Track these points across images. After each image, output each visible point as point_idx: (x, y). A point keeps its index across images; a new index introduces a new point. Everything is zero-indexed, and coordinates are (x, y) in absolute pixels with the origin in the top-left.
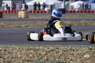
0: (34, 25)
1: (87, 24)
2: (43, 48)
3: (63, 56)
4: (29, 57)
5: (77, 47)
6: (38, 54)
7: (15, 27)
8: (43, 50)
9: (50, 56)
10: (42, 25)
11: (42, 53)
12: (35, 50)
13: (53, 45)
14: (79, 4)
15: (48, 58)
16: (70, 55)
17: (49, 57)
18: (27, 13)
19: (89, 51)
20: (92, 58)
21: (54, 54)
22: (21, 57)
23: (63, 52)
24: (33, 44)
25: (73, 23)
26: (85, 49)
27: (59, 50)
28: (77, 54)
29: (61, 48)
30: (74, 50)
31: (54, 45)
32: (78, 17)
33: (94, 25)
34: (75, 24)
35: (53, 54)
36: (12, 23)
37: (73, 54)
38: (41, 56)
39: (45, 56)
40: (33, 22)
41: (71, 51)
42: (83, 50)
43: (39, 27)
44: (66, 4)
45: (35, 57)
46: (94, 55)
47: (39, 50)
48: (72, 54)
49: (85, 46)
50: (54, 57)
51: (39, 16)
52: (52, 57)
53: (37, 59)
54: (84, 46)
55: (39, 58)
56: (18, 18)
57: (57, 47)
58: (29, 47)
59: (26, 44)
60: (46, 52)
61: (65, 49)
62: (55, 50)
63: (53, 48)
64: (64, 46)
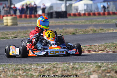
0: (25, 35)
1: (95, 31)
2: (35, 68)
5: (81, 65)
6: (29, 75)
8: (35, 70)
11: (34, 74)
12: (25, 70)
13: (49, 62)
18: (16, 19)
19: (98, 70)
23: (62, 71)
24: (23, 62)
25: (78, 31)
26: (92, 67)
27: (57, 69)
28: (81, 74)
29: (60, 66)
30: (77, 69)
32: (84, 22)
33: (105, 32)
34: (80, 33)
40: (24, 31)
41: (73, 70)
42: (88, 69)
46: (103, 75)
47: (31, 69)
48: (74, 74)
49: (92, 62)
51: (31, 23)
54: (90, 63)
56: (3, 26)
57: (55, 65)
58: (17, 66)
59: (13, 62)
60: (40, 72)
61: (65, 68)
62: (52, 69)
63: (48, 66)
64: (64, 63)
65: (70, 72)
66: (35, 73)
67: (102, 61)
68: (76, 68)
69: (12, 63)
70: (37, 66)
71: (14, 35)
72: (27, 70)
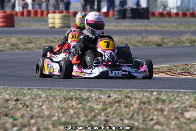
1: (194, 42)
2: (97, 97)
3: (140, 114)
4: (68, 116)
5: (170, 95)
6: (87, 108)
7: (40, 48)
8: (97, 101)
9: (112, 113)
11: (95, 107)
12: (81, 100)
13: (119, 88)
15: (108, 118)
16: (156, 113)
17: (110, 116)
18: (68, 18)
21: (121, 110)
22: (50, 115)
23: (140, 104)
24: (78, 87)
25: (165, 41)
26: (187, 100)
27: (131, 101)
28: (170, 109)
29: (137, 96)
30: (164, 101)
32: (175, 27)
34: (169, 43)
35: (119, 109)
36: (34, 38)
37: (162, 110)
38: (93, 114)
39: (101, 114)
41: (158, 102)
42: (182, 101)
45: (80, 116)
47: (90, 99)
48: (159, 110)
49: (188, 91)
50: (122, 116)
52: (117, 116)
53: (85, 120)
54: (185, 93)
55: (89, 117)
56: (47, 28)
57: (128, 93)
58: (68, 94)
59: (63, 87)
60: (105, 104)
61: (144, 99)
62: (124, 100)
63: (118, 95)
64: (143, 91)
65: (152, 107)
66: (97, 105)
68: (162, 101)
69: (61, 88)
70: (100, 94)
72: (84, 100)
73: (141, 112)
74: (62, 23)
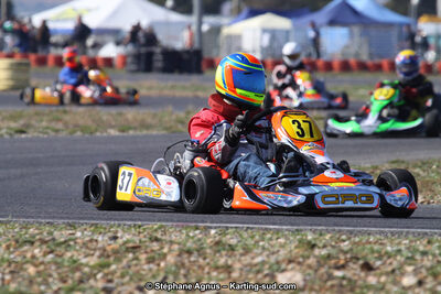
0: (53, 125)
2: (87, 239)
3: (181, 277)
4: (24, 279)
5: (245, 235)
6: (66, 264)
8: (87, 248)
9: (118, 274)
10: (94, 127)
11: (84, 261)
12: (52, 246)
13: (135, 220)
14: (264, 31)
15: (110, 285)
16: (214, 274)
17: (116, 280)
18: (24, 68)
19: (303, 257)
20: (312, 289)
21: (138, 268)
23: (179, 255)
24: (45, 218)
26: (282, 246)
27: (162, 248)
28: (246, 266)
29: (174, 238)
30: (232, 248)
31: (140, 223)
35: (136, 265)
37: (228, 269)
38: (78, 274)
39: (95, 275)
40: (51, 112)
41: (219, 251)
42: (272, 250)
43: (79, 133)
44: (205, 28)
45: (51, 280)
46: (322, 275)
47: (72, 243)
48: (223, 267)
49: (285, 227)
50: (140, 280)
52: (131, 279)
53: (59, 289)
54: (278, 231)
55: (70, 282)
57: (156, 230)
58: (24, 231)
59: (13, 216)
60: (104, 254)
61: (189, 244)
62: (147, 247)
63: (134, 235)
64: (188, 227)
65: (208, 260)
66: (86, 256)
67: (320, 228)
68: (227, 247)
69: (10, 218)
70: (93, 233)
71: (15, 121)
72: (60, 244)
73: (182, 272)
74: (12, 79)
